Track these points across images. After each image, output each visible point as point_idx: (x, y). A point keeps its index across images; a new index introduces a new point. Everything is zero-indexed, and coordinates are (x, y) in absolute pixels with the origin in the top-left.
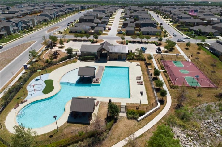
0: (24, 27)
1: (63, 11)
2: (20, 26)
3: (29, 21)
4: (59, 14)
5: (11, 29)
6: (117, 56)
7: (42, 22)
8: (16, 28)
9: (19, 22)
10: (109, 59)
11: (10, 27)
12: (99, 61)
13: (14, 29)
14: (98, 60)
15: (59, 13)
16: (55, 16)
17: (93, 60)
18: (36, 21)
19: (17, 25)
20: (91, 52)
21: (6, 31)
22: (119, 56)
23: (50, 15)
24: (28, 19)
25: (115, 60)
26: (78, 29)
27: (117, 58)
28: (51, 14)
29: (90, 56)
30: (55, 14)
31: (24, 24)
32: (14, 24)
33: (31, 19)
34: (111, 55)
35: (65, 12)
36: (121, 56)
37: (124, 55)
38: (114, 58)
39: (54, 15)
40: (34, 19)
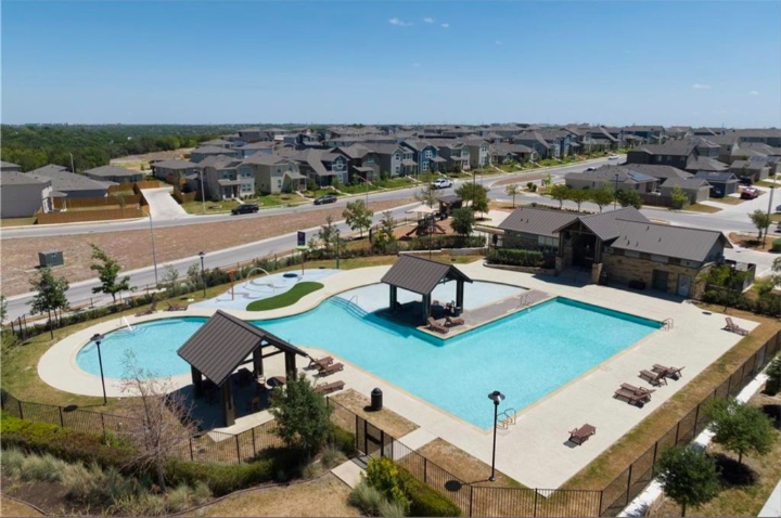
0: (440, 163)
1: (607, 138)
2: (426, 160)
3: (460, 151)
4: (583, 145)
5: (395, 164)
6: (644, 272)
7: (505, 160)
8: (409, 162)
9: (426, 149)
10: (601, 277)
11: (393, 159)
12: (556, 275)
13: (402, 165)
14: (551, 272)
15: (585, 142)
16: (567, 148)
17: (531, 268)
18: (482, 155)
19: (416, 156)
20: (537, 236)
21: (378, 167)
22: (656, 272)
23: (545, 144)
24: (460, 145)
25: (637, 286)
26: (595, 180)
27: (648, 278)
28: (551, 138)
29: (525, 251)
30: (567, 141)
31: (441, 156)
32: (411, 152)
33: (470, 147)
34: (620, 261)
35: (612, 142)
36: (667, 273)
37: (683, 270)
38: (630, 277)
39: (562, 143)
40: (478, 148)
